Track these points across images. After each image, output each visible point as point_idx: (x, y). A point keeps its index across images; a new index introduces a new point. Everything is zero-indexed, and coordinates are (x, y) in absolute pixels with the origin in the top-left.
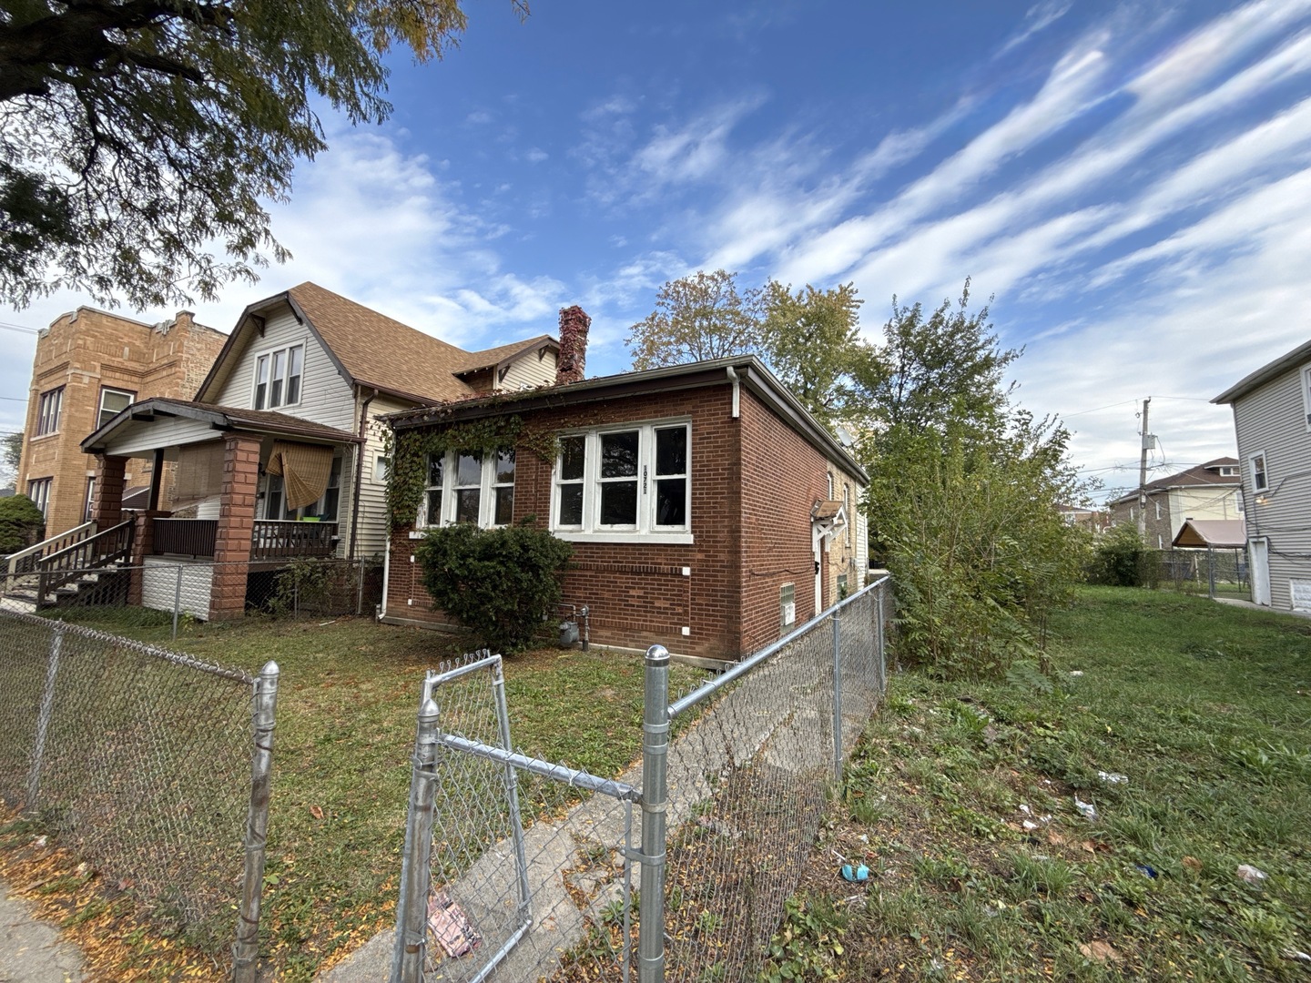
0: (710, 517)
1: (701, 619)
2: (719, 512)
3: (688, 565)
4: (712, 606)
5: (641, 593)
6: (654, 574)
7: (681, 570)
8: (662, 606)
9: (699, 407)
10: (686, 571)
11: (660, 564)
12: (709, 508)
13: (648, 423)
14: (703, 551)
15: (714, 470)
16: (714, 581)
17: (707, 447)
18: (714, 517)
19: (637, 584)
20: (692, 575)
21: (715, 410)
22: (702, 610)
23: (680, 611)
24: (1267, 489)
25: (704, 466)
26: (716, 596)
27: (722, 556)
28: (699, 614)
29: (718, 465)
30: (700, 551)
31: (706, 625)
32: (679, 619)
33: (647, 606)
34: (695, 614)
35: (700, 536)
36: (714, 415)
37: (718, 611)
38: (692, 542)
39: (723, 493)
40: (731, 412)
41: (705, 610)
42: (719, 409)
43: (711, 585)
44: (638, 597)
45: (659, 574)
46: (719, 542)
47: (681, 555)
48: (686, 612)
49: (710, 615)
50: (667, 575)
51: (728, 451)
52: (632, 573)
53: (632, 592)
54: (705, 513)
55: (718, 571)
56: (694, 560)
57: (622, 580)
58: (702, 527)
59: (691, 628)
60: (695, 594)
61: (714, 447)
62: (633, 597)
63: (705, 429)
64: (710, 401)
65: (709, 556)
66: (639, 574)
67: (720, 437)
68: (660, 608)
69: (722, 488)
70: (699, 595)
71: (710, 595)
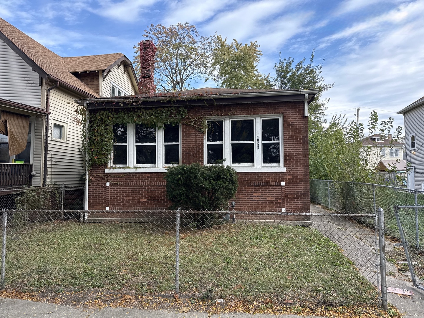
0: (294, 160)
1: (291, 204)
2: (298, 158)
3: (283, 181)
4: (296, 198)
5: (260, 194)
6: (266, 186)
7: (280, 183)
8: (271, 200)
9: (287, 110)
10: (283, 184)
11: (269, 181)
12: (293, 156)
13: (259, 116)
14: (291, 175)
15: (295, 139)
16: (297, 188)
17: (291, 129)
18: (296, 160)
19: (257, 190)
20: (286, 185)
21: (295, 112)
22: (291, 200)
23: (280, 201)
24: (415, 148)
25: (290, 137)
26: (298, 194)
27: (300, 177)
28: (290, 202)
29: (298, 137)
30: (289, 175)
31: (293, 207)
32: (279, 205)
33: (263, 200)
34: (288, 202)
35: (289, 168)
36: (294, 114)
37: (299, 200)
38: (285, 171)
39: (300, 149)
40: (304, 114)
41: (293, 200)
42: (297, 112)
43: (295, 189)
44: (258, 196)
45: (268, 186)
46: (299, 171)
47: (280, 177)
48: (283, 202)
49: (295, 202)
50: (273, 186)
51: (302, 131)
52: (254, 185)
53: (254, 194)
54: (291, 158)
55: (299, 183)
56: (286, 179)
57: (249, 189)
58: (290, 164)
59: (286, 209)
60: (287, 194)
61: (295, 129)
62: (256, 196)
63: (290, 121)
64: (293, 108)
65: (294, 177)
66: (259, 186)
67: (298, 125)
68: (270, 201)
69: (299, 147)
70: (289, 194)
71: (295, 194)
